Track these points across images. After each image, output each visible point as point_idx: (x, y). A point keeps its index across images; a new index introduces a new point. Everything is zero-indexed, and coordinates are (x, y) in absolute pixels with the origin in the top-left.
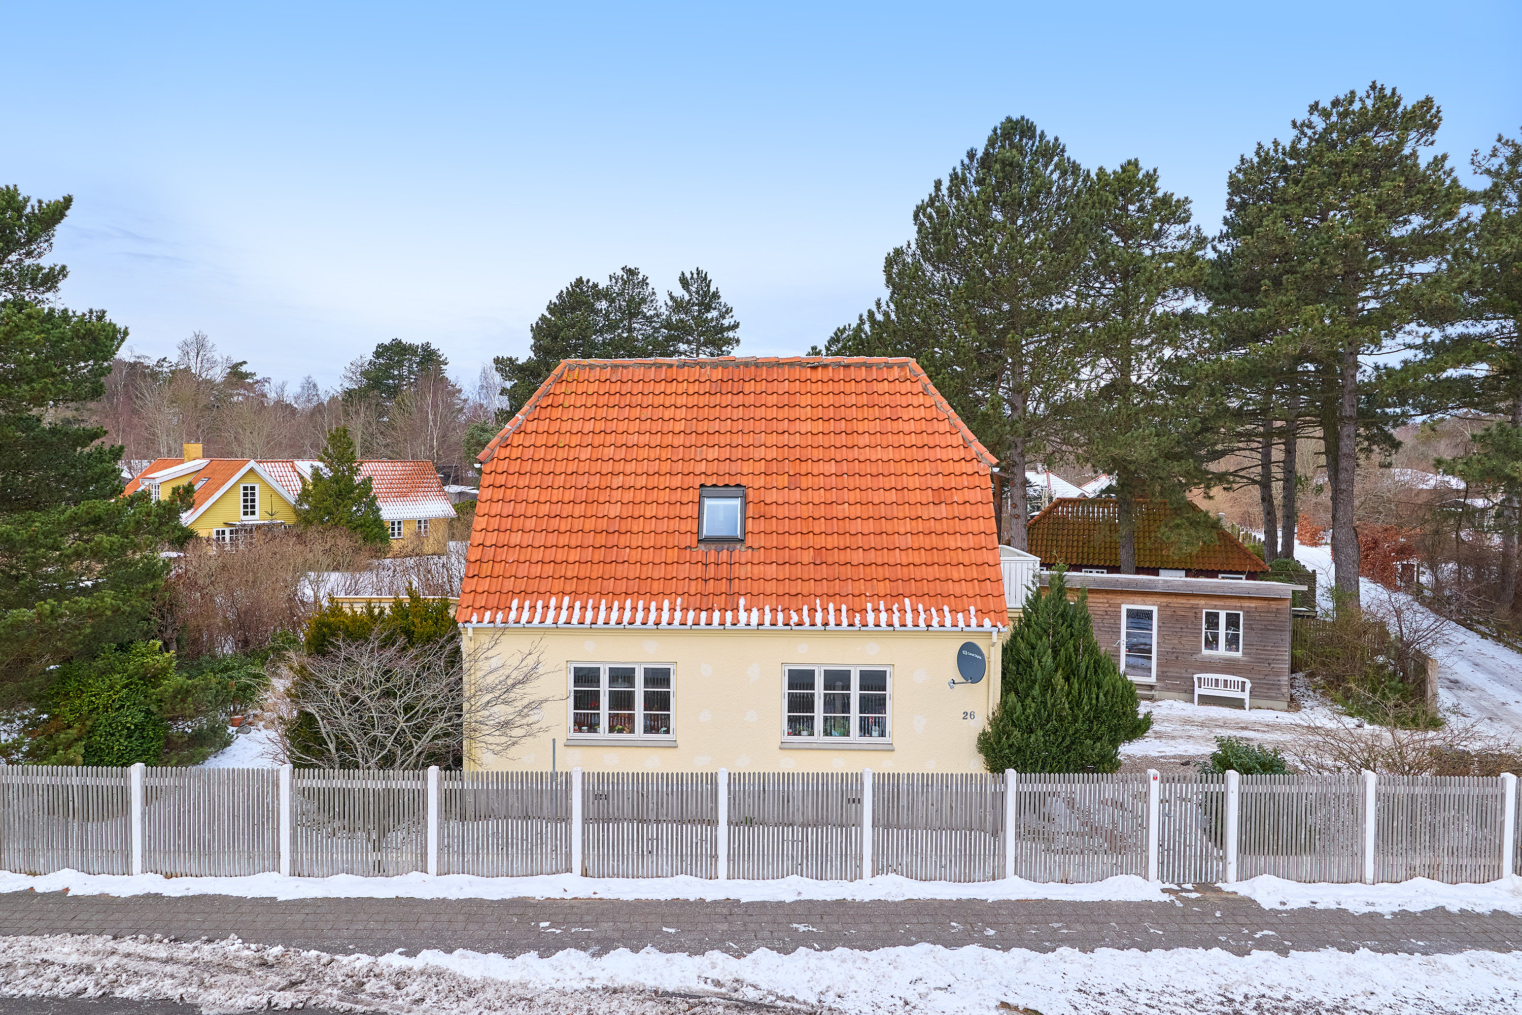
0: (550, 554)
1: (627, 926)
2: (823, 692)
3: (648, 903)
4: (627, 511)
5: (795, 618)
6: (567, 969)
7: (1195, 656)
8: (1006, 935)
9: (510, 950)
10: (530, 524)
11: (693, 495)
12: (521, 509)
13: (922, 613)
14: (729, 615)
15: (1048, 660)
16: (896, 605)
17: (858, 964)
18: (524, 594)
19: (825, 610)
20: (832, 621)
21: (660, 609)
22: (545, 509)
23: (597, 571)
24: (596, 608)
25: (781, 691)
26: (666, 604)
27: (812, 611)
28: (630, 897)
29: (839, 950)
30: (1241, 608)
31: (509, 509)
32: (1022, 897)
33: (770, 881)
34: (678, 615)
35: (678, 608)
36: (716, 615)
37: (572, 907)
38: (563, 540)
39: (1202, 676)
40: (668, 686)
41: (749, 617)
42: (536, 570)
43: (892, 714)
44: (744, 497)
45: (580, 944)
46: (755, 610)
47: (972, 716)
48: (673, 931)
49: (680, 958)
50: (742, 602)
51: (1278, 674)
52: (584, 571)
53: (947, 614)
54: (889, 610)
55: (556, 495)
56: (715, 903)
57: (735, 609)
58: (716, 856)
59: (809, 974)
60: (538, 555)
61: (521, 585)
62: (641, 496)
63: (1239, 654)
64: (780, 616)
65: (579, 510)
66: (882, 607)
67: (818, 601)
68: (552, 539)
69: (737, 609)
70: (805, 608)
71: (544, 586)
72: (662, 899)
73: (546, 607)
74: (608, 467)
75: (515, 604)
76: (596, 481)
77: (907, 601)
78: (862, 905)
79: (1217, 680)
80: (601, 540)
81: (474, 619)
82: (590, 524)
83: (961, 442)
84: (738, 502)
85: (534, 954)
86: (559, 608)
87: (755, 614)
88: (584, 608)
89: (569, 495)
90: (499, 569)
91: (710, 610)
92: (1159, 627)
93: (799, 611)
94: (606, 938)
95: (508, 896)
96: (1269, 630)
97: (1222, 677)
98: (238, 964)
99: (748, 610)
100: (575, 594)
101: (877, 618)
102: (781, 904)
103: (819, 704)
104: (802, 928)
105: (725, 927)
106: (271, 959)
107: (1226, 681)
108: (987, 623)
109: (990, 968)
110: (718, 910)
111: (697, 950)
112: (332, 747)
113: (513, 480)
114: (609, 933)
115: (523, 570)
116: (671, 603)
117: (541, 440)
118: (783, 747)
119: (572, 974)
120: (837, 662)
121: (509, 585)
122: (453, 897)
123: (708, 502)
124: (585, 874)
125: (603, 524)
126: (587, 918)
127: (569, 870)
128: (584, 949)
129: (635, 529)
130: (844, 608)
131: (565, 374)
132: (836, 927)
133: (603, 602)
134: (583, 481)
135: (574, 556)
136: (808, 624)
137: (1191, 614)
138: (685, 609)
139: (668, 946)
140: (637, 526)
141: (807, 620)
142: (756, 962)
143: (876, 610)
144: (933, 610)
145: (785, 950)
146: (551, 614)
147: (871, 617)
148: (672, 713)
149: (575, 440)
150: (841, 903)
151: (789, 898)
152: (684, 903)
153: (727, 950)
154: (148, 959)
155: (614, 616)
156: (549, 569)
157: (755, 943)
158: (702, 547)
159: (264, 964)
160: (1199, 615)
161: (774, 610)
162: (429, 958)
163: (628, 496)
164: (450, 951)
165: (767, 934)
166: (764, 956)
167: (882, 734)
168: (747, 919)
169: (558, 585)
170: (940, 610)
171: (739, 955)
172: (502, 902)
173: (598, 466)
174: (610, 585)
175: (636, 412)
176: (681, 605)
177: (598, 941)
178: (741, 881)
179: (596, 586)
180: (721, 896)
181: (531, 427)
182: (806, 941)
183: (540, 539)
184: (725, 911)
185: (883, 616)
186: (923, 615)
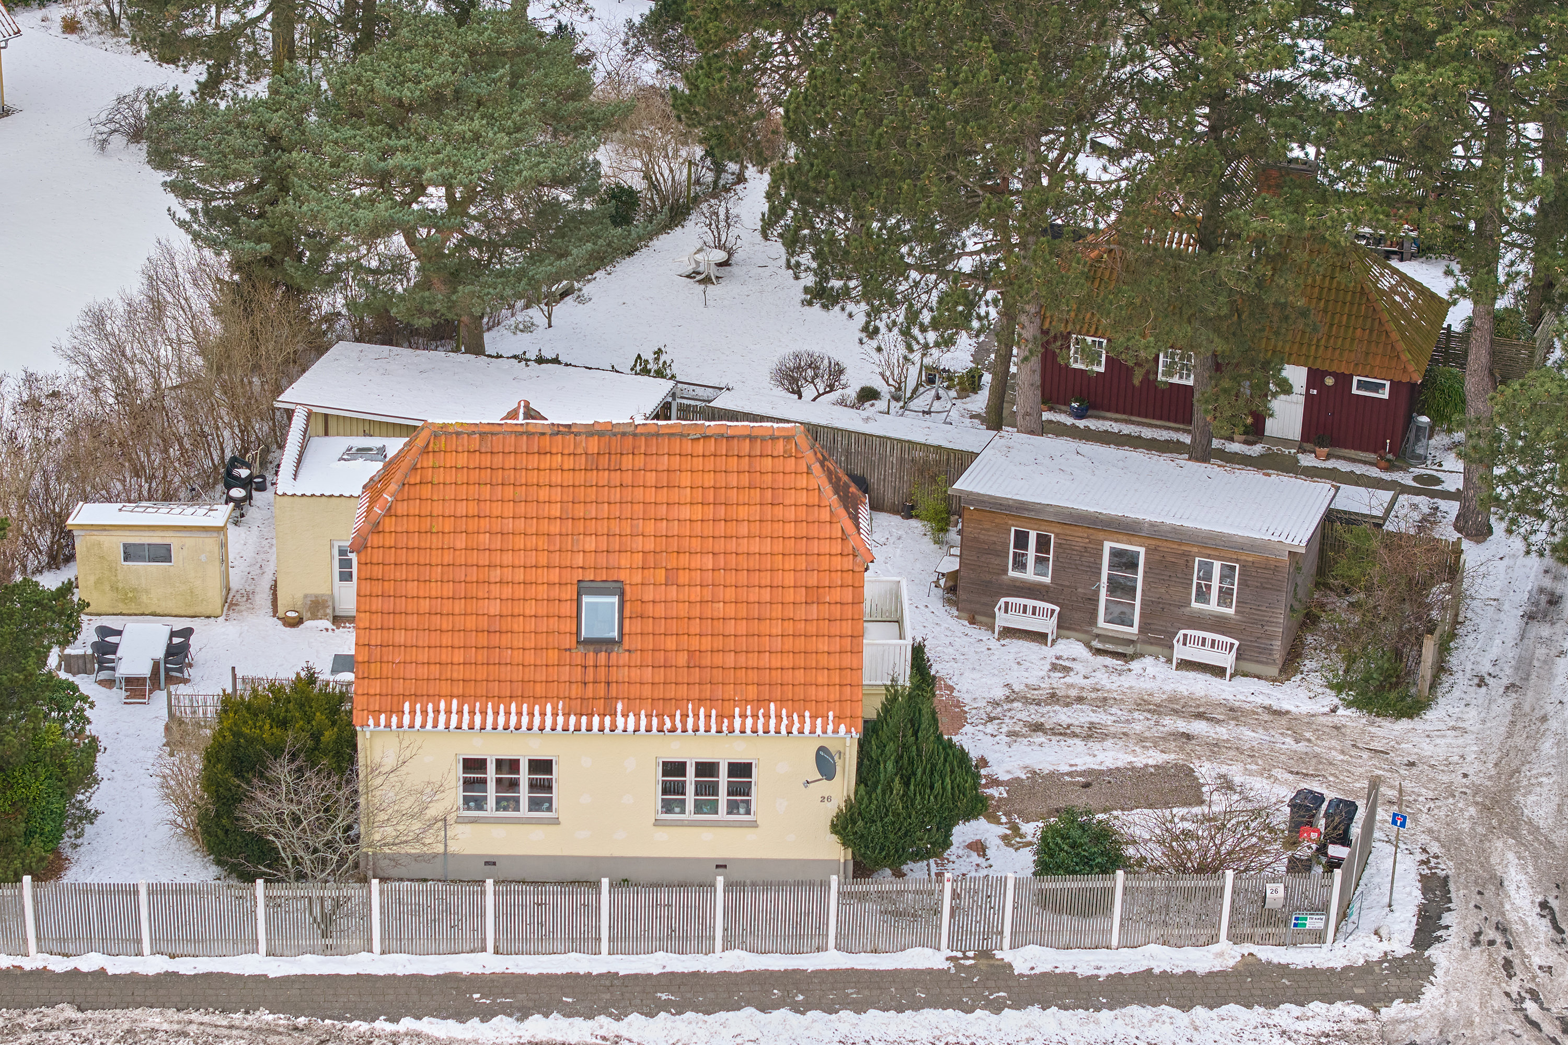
0: (435, 655)
1: (537, 996)
2: (694, 779)
3: (549, 977)
4: (508, 609)
5: (668, 725)
6: (502, 1030)
7: (1183, 609)
8: (810, 1000)
9: (461, 1016)
10: (413, 621)
11: (569, 592)
12: (401, 604)
13: (785, 718)
14: (608, 719)
15: (890, 765)
16: (762, 711)
17: (700, 1024)
18: (415, 697)
19: (696, 716)
20: (702, 728)
21: (543, 714)
22: (425, 605)
23: (482, 673)
24: (484, 713)
25: (656, 777)
26: (549, 708)
27: (685, 716)
28: (534, 972)
29: (689, 1015)
30: (1237, 561)
31: (389, 605)
32: (835, 967)
33: (642, 956)
34: (560, 720)
35: (560, 713)
36: (596, 719)
37: (492, 981)
38: (446, 639)
39: (1189, 632)
40: (551, 774)
41: (626, 723)
42: (423, 672)
43: (755, 796)
44: (622, 595)
45: (507, 1011)
46: (631, 714)
47: (829, 799)
48: (570, 1000)
49: (578, 1021)
50: (619, 707)
51: (1271, 637)
52: (470, 673)
53: (808, 720)
54: (755, 716)
55: (435, 588)
56: (600, 975)
57: (614, 714)
58: (600, 939)
59: (666, 1032)
60: (423, 656)
61: (411, 687)
62: (519, 592)
63: (1231, 611)
64: (655, 721)
65: (459, 606)
66: (749, 713)
67: (690, 706)
68: (435, 638)
69: (616, 715)
70: (678, 713)
71: (433, 688)
72: (559, 973)
73: (437, 711)
74: (484, 559)
75: (407, 706)
76: (473, 575)
77: (772, 705)
78: (712, 975)
79: (1204, 639)
80: (483, 640)
81: (371, 722)
82: (471, 622)
83: (840, 535)
84: (615, 600)
85: (477, 1019)
86: (449, 712)
87: (631, 719)
88: (472, 713)
89: (448, 590)
90: (387, 670)
91: (590, 715)
92: (1145, 572)
93: (672, 717)
94: (523, 1007)
95: (441, 972)
96: (1264, 588)
97: (1209, 636)
98: (281, 1029)
99: (625, 716)
100: (463, 698)
101: (743, 724)
102: (650, 976)
103: (690, 789)
104: (664, 996)
105: (608, 996)
106: (300, 1026)
107: (1213, 641)
108: (842, 728)
109: (788, 1027)
110: (602, 982)
111: (589, 1016)
112: (289, 863)
113: (391, 572)
114: (525, 1003)
115: (410, 671)
116: (553, 708)
117: (414, 525)
118: (658, 823)
119: (507, 1034)
120: (707, 757)
121: (399, 687)
122: (400, 974)
123: (586, 599)
124: (497, 952)
125: (484, 623)
126: (506, 990)
127: (484, 949)
128: (510, 1015)
129: (516, 628)
130: (714, 712)
131: (431, 445)
132: (689, 995)
133: (490, 705)
134: (460, 574)
135: (459, 656)
136: (679, 730)
137: (1182, 562)
138: (567, 715)
139: (569, 1013)
140: (518, 624)
141: (679, 725)
142: (630, 1024)
143: (743, 716)
144: (795, 716)
145: (651, 1014)
146: (442, 718)
147: (737, 722)
148: (554, 795)
149: (448, 525)
150: (696, 974)
151: (656, 971)
152: (576, 976)
153: (610, 1015)
154: (216, 1026)
155: (501, 720)
156: (435, 671)
157: (630, 1009)
158: (581, 647)
159: (296, 1029)
160: (1190, 564)
161: (649, 716)
162: (407, 1024)
163: (507, 592)
164: (419, 1018)
165: (638, 1001)
166: (635, 1018)
167: (748, 812)
168: (624, 989)
169: (445, 688)
170: (802, 717)
171: (618, 1019)
172: (438, 976)
173: (474, 557)
174: (495, 688)
175: (509, 492)
176: (563, 709)
177: (519, 1010)
178: (620, 956)
179: (482, 689)
180: (604, 970)
181: (401, 508)
182: (665, 1007)
183: (424, 639)
184: (608, 983)
185: (749, 722)
186: (785, 722)
